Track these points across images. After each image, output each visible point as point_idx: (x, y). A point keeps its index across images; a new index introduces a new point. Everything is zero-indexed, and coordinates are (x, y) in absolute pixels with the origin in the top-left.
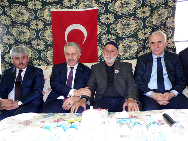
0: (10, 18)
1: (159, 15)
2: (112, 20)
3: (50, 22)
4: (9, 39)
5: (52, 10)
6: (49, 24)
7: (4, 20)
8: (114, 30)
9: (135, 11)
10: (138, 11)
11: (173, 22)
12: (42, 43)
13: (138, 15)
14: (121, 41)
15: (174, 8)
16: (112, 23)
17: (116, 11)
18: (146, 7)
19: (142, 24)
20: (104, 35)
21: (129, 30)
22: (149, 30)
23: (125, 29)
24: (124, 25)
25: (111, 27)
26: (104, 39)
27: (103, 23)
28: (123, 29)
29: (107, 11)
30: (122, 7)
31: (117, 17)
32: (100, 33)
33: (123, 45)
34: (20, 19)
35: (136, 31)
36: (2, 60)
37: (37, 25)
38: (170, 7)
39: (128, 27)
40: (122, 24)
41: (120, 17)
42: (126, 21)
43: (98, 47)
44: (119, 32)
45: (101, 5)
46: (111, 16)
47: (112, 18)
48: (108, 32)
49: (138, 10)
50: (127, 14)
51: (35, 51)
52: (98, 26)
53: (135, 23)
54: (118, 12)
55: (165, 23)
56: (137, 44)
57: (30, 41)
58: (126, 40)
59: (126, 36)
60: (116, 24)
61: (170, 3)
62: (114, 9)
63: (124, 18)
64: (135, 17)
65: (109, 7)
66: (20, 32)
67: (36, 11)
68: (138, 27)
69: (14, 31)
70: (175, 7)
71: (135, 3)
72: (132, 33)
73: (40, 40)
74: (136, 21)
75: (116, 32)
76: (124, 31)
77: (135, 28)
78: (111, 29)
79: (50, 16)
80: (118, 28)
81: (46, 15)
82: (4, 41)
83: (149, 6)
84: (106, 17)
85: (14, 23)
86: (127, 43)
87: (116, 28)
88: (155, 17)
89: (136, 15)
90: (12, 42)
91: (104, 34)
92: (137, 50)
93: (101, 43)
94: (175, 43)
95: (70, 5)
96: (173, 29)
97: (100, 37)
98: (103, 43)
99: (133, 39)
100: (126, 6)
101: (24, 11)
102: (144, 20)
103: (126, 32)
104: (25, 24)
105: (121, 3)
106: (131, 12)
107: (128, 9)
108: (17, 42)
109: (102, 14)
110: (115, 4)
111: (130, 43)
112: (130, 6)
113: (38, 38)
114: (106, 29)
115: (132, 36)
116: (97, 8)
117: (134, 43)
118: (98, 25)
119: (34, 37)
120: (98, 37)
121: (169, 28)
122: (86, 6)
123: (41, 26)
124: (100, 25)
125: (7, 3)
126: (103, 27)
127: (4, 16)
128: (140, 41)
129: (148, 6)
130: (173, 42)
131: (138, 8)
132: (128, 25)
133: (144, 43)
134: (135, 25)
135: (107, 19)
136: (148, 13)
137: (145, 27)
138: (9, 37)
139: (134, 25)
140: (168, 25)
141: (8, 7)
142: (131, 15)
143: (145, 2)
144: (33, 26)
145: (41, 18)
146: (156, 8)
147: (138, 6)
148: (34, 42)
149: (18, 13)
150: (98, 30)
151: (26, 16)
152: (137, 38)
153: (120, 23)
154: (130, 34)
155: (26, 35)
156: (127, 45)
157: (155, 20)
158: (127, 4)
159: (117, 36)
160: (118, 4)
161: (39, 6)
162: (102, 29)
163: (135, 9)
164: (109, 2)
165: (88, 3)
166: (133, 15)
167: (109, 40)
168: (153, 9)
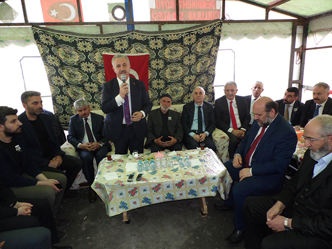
0: (58, 58)
1: (203, 64)
2: (161, 66)
3: (102, 65)
4: (59, 81)
5: (103, 53)
6: (101, 68)
7: (51, 60)
8: (163, 75)
9: (182, 59)
10: (185, 59)
11: (214, 70)
12: (94, 85)
14: (169, 86)
15: (215, 57)
16: (162, 68)
17: (166, 58)
18: (192, 55)
19: (188, 71)
20: (154, 80)
21: (176, 76)
22: (193, 77)
23: (173, 75)
24: (172, 71)
25: (160, 72)
26: (154, 83)
27: (153, 69)
29: (157, 57)
30: (171, 54)
31: (167, 63)
32: (151, 78)
33: (171, 89)
34: (70, 60)
35: (183, 77)
36: (53, 102)
37: (88, 67)
38: (212, 56)
39: (176, 73)
41: (169, 63)
42: (174, 67)
43: (149, 91)
44: (168, 77)
45: (152, 51)
46: (161, 62)
47: (162, 64)
48: (158, 77)
49: (185, 57)
50: (176, 61)
51: (88, 94)
53: (182, 69)
55: (208, 71)
56: (183, 89)
57: (82, 83)
58: (173, 84)
59: (174, 81)
60: (165, 70)
61: (213, 52)
62: (163, 55)
63: (172, 65)
64: (182, 64)
65: (159, 54)
66: (70, 74)
67: (86, 53)
68: (185, 73)
69: (64, 73)
71: (183, 51)
72: (179, 79)
73: (93, 83)
74: (183, 67)
75: (165, 77)
76: (172, 77)
77: (182, 74)
78: (161, 74)
79: (102, 59)
80: (167, 73)
81: (97, 57)
82: (54, 82)
83: (195, 54)
84: (157, 62)
85: (63, 64)
86: (175, 87)
87: (165, 74)
88: (199, 65)
90: (63, 84)
91: (154, 78)
92: (183, 94)
93: (151, 87)
94: (215, 88)
95: (122, 49)
96: (214, 76)
97: (151, 82)
98: (154, 87)
99: (179, 84)
100: (174, 53)
101: (74, 52)
102: (190, 67)
103: (174, 77)
104: (75, 66)
106: (179, 59)
107: (176, 56)
108: (67, 84)
109: (153, 60)
110: (165, 50)
111: (177, 88)
112: (179, 54)
113: (90, 81)
114: (156, 74)
115: (179, 82)
116: (147, 53)
117: (181, 88)
118: (149, 70)
119: (87, 80)
120: (149, 81)
121: (210, 75)
122: (137, 51)
123: (92, 69)
124: (151, 71)
125: (53, 42)
126: (154, 72)
127: (52, 56)
128: (186, 86)
130: (213, 88)
132: (176, 71)
133: (189, 88)
135: (158, 64)
136: (193, 61)
137: (190, 73)
138: (59, 79)
139: (181, 71)
140: (210, 72)
141: (55, 46)
142: (179, 62)
143: (192, 50)
145: (92, 60)
146: (200, 57)
147: (185, 54)
148: (86, 85)
149: (66, 53)
150: (149, 75)
151: (76, 58)
152: (183, 84)
153: (168, 69)
154: (177, 79)
155: (78, 78)
156: (175, 89)
157: (199, 68)
158: (176, 51)
159: (166, 81)
160: (167, 51)
161: (89, 48)
162: (153, 74)
163: (183, 57)
164: (159, 48)
165: (139, 48)
166: (181, 62)
167: (158, 84)
168: (198, 57)
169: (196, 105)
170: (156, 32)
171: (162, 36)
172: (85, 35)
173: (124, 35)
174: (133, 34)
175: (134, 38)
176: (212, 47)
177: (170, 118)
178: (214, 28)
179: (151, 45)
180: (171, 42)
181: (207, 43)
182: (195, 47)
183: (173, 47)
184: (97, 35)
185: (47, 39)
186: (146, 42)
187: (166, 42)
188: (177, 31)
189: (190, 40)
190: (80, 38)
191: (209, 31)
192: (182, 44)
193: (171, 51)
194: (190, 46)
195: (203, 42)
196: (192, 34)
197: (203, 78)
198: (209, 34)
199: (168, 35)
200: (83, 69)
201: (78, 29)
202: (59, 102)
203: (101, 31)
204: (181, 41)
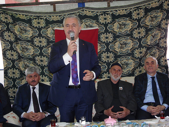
0: (13, 34)
1: (153, 37)
2: (111, 39)
3: (53, 39)
4: (12, 55)
5: (55, 28)
6: (52, 42)
7: (7, 36)
8: (113, 48)
9: (132, 32)
10: (134, 32)
11: (166, 42)
12: (45, 59)
13: (135, 35)
14: (119, 59)
16: (111, 42)
17: (115, 31)
18: (141, 28)
19: (138, 43)
20: (103, 53)
21: (126, 49)
22: (144, 50)
23: (123, 48)
24: (121, 44)
25: (110, 45)
26: (104, 56)
27: (103, 42)
28: (121, 48)
29: (107, 31)
30: (120, 28)
31: (116, 37)
32: (100, 51)
33: (121, 62)
34: (24, 36)
35: (133, 50)
36: (5, 75)
38: (163, 29)
39: (125, 46)
40: (120, 43)
41: (118, 37)
42: (123, 40)
44: (117, 50)
45: (101, 26)
46: (110, 36)
47: (111, 37)
48: (108, 51)
49: (134, 30)
50: (125, 34)
52: (99, 45)
53: (131, 42)
54: (117, 32)
55: (158, 43)
56: (134, 62)
58: (123, 57)
59: (124, 54)
60: (115, 43)
61: (162, 25)
62: (113, 29)
63: (121, 38)
64: (132, 37)
65: (108, 28)
66: (23, 48)
67: (40, 29)
68: (135, 46)
69: (18, 48)
70: (167, 29)
71: (132, 25)
72: (129, 52)
73: (44, 56)
74: (133, 40)
75: (115, 50)
76: (122, 50)
77: (132, 47)
78: (110, 47)
79: (54, 34)
80: (117, 46)
81: (50, 32)
82: (8, 56)
83: (145, 27)
84: (106, 36)
85: (17, 39)
86: (125, 60)
87: (114, 47)
88: (149, 37)
89: (133, 35)
92: (134, 67)
93: (101, 60)
94: (168, 61)
96: (165, 49)
97: (100, 55)
98: (103, 60)
99: (130, 57)
100: (123, 27)
101: (28, 29)
102: (140, 40)
103: (123, 50)
104: (28, 41)
105: (119, 24)
106: (128, 33)
107: (125, 30)
108: (20, 58)
109: (102, 34)
110: (114, 25)
111: (127, 61)
112: (128, 27)
113: (41, 54)
114: (105, 47)
115: (129, 55)
116: (97, 28)
117: (131, 61)
118: (98, 44)
119: (38, 53)
120: (98, 54)
121: (162, 48)
122: (87, 26)
123: (44, 43)
124: (100, 44)
125: (11, 20)
126: (103, 45)
127: (8, 32)
128: (137, 59)
129: (143, 28)
130: (166, 61)
131: (135, 29)
132: (126, 44)
133: (140, 60)
134: (132, 44)
135: (107, 38)
136: (143, 34)
137: (140, 46)
138: (13, 53)
139: (130, 44)
140: (161, 45)
141: (12, 23)
142: (128, 35)
143: (141, 24)
144: (37, 43)
145: (44, 35)
146: (150, 30)
147: (135, 27)
148: (37, 58)
149: (21, 29)
150: (99, 49)
151: (30, 34)
152: (133, 56)
153: (118, 42)
154: (127, 52)
155: (30, 51)
156: (125, 62)
157: (149, 41)
158: (125, 25)
159: (115, 54)
160: (116, 25)
161: (43, 24)
162: (102, 48)
163: (132, 30)
164: (108, 23)
165: (89, 23)
166: (130, 35)
167: (108, 57)
168: (148, 30)
169: (149, 76)
170: (105, 8)
171: (111, 11)
172: (40, 13)
173: (75, 12)
174: (83, 10)
175: (84, 14)
176: (162, 20)
177: (121, 88)
178: (162, 2)
179: (101, 20)
180: (120, 16)
181: (156, 17)
182: (144, 21)
183: (122, 21)
184: (50, 13)
185: (6, 18)
186: (96, 18)
187: (114, 17)
188: (125, 6)
189: (138, 14)
190: (35, 16)
191: (158, 5)
192: (131, 18)
193: (120, 25)
194: (139, 20)
195: (152, 16)
196: (141, 9)
197: (154, 51)
198: (157, 8)
199: (117, 11)
200: (36, 43)
201: (34, 9)
202: (10, 75)
203: (55, 9)
204: (129, 15)
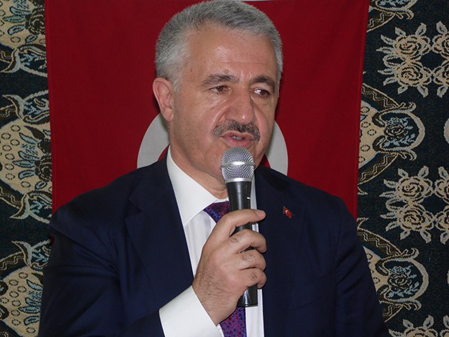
3: (34, 65)
6: (24, 84)
20: (400, 171)
26: (403, 198)
27: (400, 91)
32: (378, 158)
48: (435, 156)
52: (368, 111)
79: (37, 25)
84: (425, 46)
91: (402, 163)
93: (378, 225)
97: (377, 187)
98: (398, 223)
109: (398, 30)
114: (416, 131)
118: (363, 103)
120: (363, 180)
124: (378, 106)
126: (402, 116)
135: (432, 60)
150: (366, 140)
162: (392, 134)
167: (434, 204)
